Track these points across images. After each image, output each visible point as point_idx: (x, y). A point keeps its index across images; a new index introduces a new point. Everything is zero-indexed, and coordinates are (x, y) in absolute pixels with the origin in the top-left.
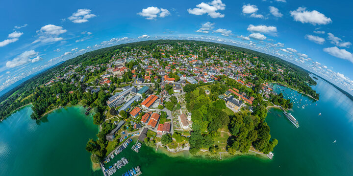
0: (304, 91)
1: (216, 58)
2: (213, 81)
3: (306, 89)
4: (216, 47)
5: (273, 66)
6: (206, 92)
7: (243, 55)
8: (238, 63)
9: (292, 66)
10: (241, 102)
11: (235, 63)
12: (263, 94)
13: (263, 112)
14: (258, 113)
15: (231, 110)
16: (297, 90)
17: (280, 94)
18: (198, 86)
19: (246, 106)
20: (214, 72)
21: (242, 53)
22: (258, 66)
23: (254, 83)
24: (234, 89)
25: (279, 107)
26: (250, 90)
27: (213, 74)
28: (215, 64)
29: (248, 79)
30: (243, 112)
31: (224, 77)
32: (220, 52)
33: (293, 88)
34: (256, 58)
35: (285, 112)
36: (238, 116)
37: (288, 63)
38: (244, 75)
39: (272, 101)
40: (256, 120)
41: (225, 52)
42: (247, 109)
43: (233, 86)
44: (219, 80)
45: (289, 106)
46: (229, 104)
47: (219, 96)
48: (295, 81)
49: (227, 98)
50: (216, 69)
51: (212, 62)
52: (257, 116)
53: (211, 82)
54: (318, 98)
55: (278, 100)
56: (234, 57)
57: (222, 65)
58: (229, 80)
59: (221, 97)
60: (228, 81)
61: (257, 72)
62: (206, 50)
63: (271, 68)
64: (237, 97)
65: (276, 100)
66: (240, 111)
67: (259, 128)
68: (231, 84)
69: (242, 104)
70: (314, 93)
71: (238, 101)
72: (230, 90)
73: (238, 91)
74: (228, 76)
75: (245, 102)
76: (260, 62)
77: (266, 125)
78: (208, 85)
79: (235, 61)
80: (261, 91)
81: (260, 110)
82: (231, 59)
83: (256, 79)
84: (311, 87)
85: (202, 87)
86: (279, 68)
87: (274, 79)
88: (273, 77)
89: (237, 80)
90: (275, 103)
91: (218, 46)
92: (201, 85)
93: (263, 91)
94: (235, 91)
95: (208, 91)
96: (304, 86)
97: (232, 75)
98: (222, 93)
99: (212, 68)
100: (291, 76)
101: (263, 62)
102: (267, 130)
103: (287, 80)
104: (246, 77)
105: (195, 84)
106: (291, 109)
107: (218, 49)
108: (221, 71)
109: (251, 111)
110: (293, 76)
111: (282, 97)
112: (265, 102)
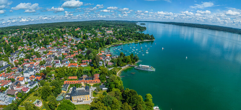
0: (139, 39)
1: (26, 48)
2: (37, 84)
3: (140, 37)
4: (21, 32)
5: (100, 30)
6: (36, 105)
7: (62, 31)
8: (58, 43)
9: (118, 23)
10: (87, 87)
11: (55, 46)
12: (105, 64)
13: (117, 81)
14: (113, 85)
15: (84, 105)
16: (133, 42)
17: (121, 55)
18: (19, 104)
19: (95, 88)
20: (32, 70)
21: (59, 30)
22: (84, 38)
23: (89, 59)
24: (70, 78)
25: (127, 66)
26: (89, 68)
27: (32, 73)
28: (28, 57)
29: (80, 57)
30: (97, 97)
31: (49, 70)
32: (30, 37)
33: (128, 42)
34: (78, 29)
35: (136, 67)
36: (96, 105)
37: (113, 21)
38: (72, 56)
39: (118, 65)
40: (116, 94)
41: (37, 36)
42: (99, 91)
43: (66, 75)
44: (44, 78)
45: (135, 59)
46: (75, 100)
47: (57, 99)
48: (127, 36)
49: (69, 94)
50: (32, 65)
51: (23, 56)
52: (114, 90)
53: (34, 86)
54: (154, 38)
55: (123, 60)
56: (50, 37)
57: (38, 55)
58: (58, 70)
59: (59, 98)
60: (57, 72)
61: (85, 45)
62: (7, 41)
63: (99, 34)
64: (79, 85)
65: (121, 62)
66: (93, 98)
67: (125, 98)
68: (62, 74)
69: (90, 89)
70: (148, 36)
71: (83, 89)
72: (65, 82)
73: (76, 78)
74: (53, 65)
75: (92, 84)
76: (84, 32)
77: (129, 90)
78: (33, 93)
79: (54, 43)
80: (101, 62)
81: (112, 81)
82: (47, 42)
83: (88, 52)
84: (143, 33)
85: (25, 101)
86: (107, 30)
87: (108, 43)
88: (105, 42)
89: (67, 65)
90: (121, 65)
91: (24, 30)
92: (23, 100)
93: (103, 61)
94: (74, 80)
95: (38, 102)
96: (138, 35)
97: (57, 62)
98: (58, 93)
99: (27, 65)
100: (121, 32)
101: (88, 31)
102: (133, 93)
103: (120, 38)
104: (77, 56)
105: (13, 102)
106: (139, 61)
107: (25, 35)
108: (41, 64)
109: (105, 89)
110: (123, 32)
111: (124, 55)
112: (111, 71)
